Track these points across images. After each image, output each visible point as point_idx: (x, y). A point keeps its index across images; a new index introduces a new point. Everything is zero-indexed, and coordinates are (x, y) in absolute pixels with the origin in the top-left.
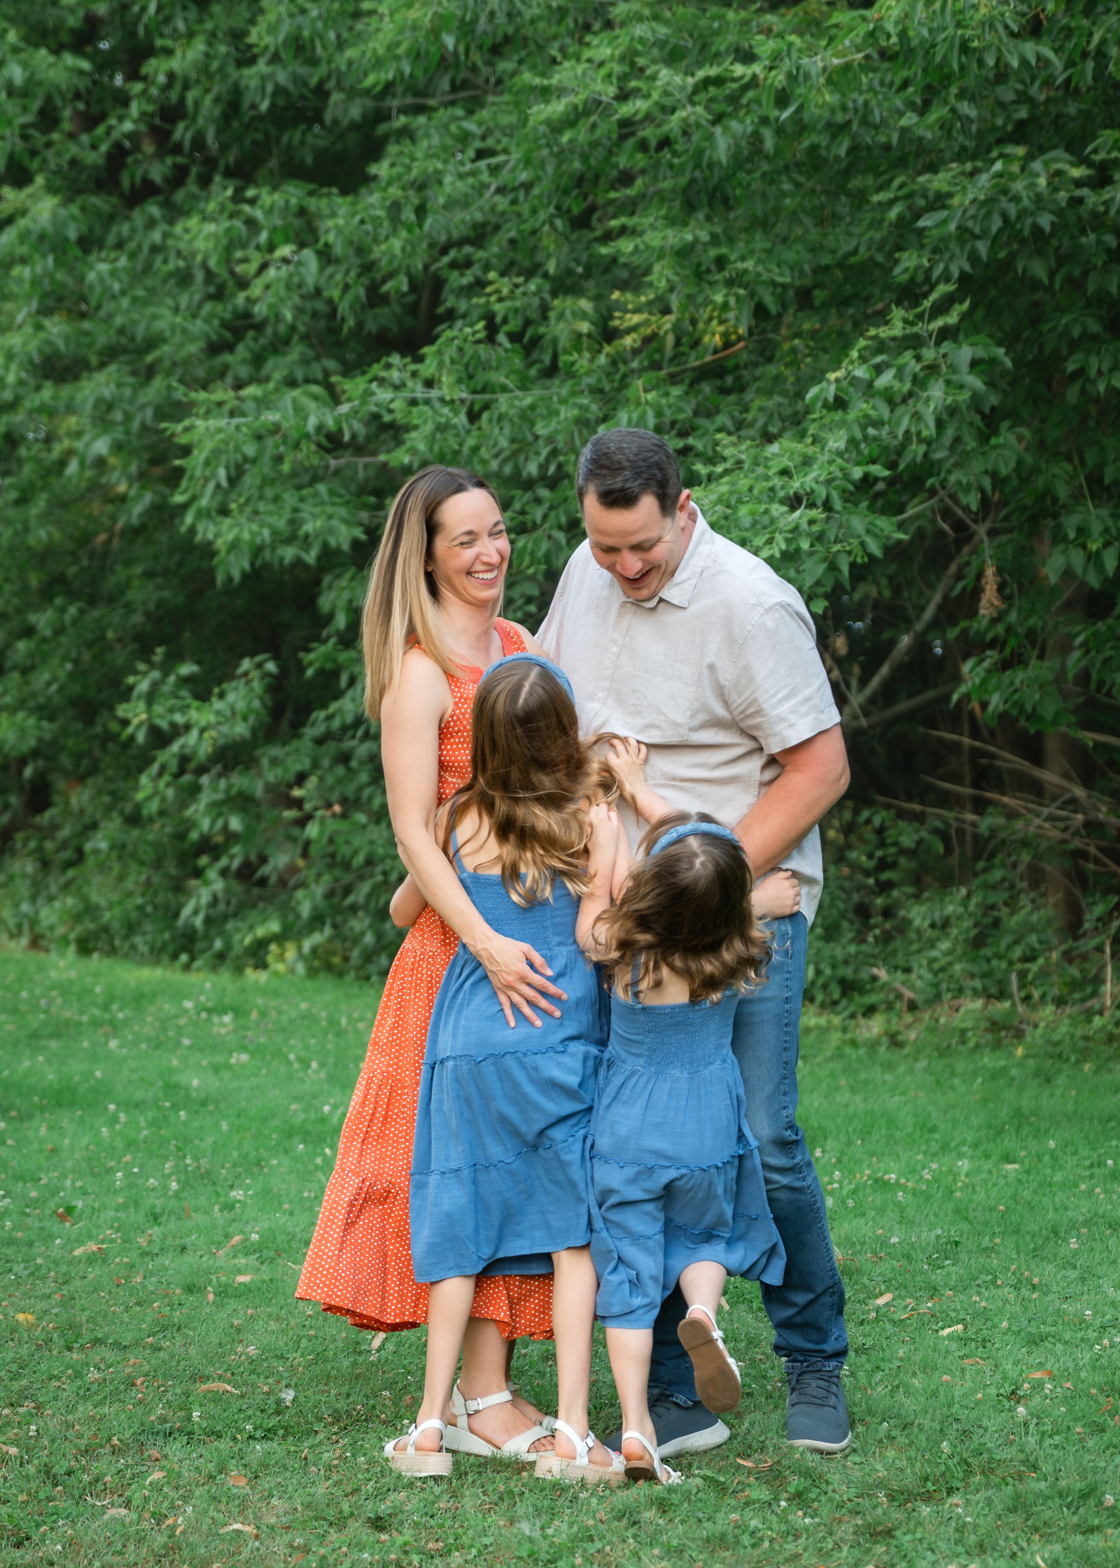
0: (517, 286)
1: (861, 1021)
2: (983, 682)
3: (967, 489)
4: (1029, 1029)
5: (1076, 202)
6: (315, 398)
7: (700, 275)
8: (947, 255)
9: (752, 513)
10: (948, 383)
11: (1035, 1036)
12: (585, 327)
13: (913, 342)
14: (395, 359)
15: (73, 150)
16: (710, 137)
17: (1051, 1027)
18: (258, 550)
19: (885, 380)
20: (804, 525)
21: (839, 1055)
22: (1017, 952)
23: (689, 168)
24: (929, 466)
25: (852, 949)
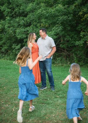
0: (35, 23)
1: (54, 65)
2: (61, 46)
3: (61, 35)
5: (67, 19)
6: (24, 29)
7: (46, 22)
8: (60, 22)
10: (60, 29)
11: (64, 66)
12: (39, 25)
13: (58, 26)
14: (28, 27)
15: (10, 15)
16: (46, 15)
18: (20, 38)
19: (56, 28)
21: (53, 67)
22: (63, 61)
24: (59, 33)
25: (54, 61)
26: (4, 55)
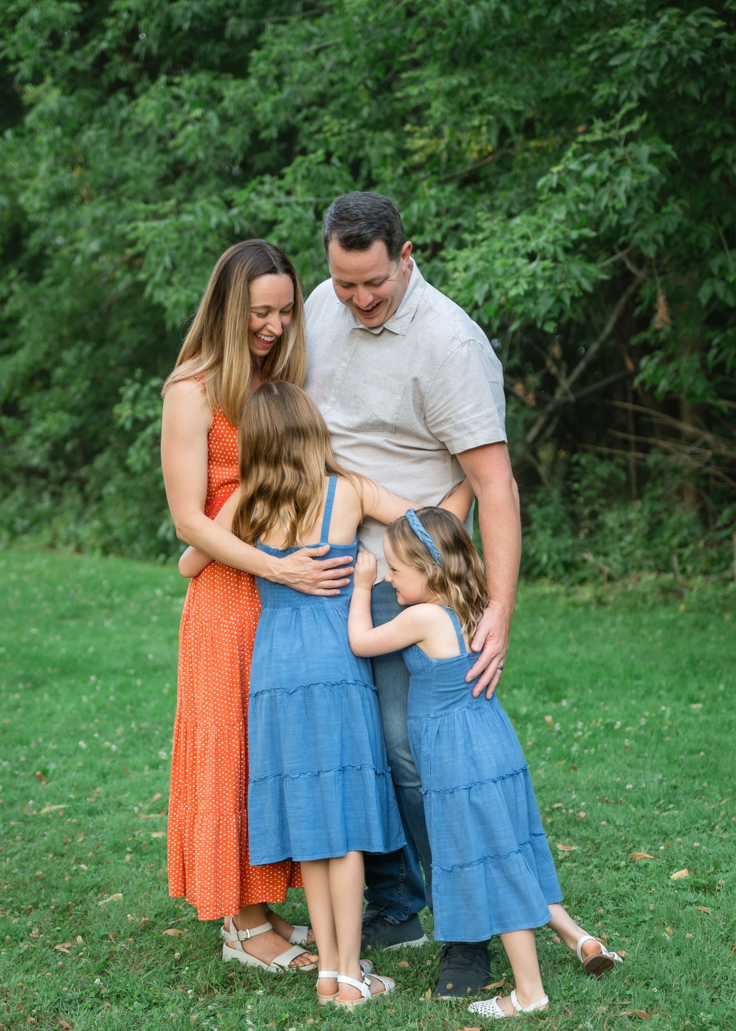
0: (343, 125)
1: (578, 588)
2: (655, 372)
3: (646, 244)
4: (686, 593)
5: (717, 43)
6: (214, 204)
7: (463, 108)
8: (629, 86)
9: (504, 265)
10: (633, 171)
11: (692, 597)
12: (389, 150)
13: (607, 144)
14: (267, 178)
15: (71, 62)
16: (466, 13)
17: (701, 591)
19: (591, 170)
20: (539, 272)
21: (566, 614)
22: (675, 541)
23: (453, 36)
24: (619, 229)
25: (570, 542)
26: (46, 504)
